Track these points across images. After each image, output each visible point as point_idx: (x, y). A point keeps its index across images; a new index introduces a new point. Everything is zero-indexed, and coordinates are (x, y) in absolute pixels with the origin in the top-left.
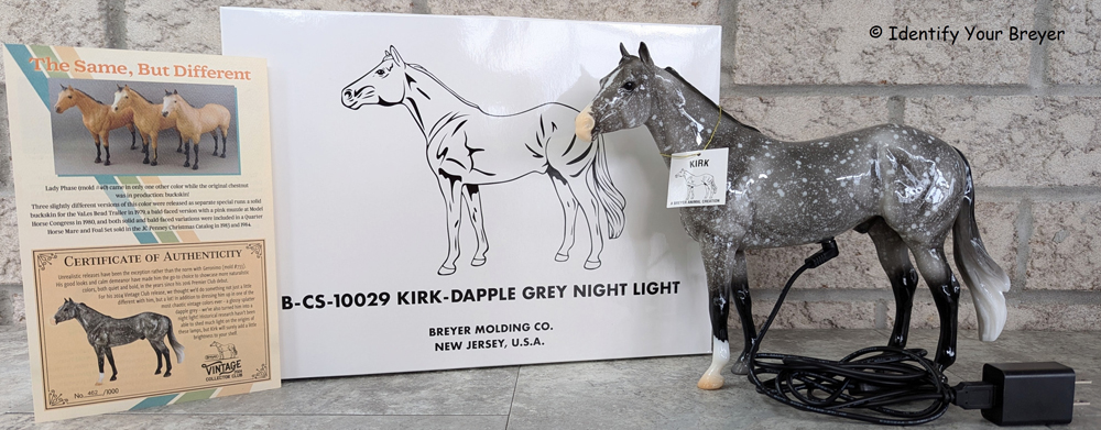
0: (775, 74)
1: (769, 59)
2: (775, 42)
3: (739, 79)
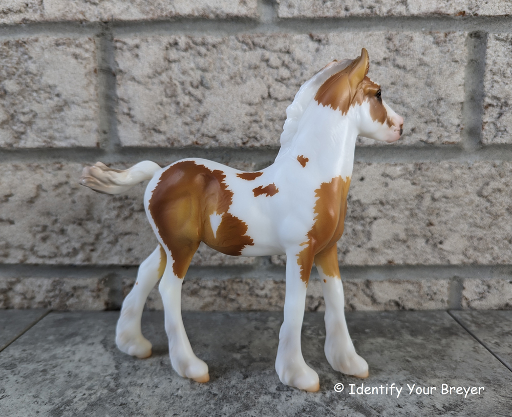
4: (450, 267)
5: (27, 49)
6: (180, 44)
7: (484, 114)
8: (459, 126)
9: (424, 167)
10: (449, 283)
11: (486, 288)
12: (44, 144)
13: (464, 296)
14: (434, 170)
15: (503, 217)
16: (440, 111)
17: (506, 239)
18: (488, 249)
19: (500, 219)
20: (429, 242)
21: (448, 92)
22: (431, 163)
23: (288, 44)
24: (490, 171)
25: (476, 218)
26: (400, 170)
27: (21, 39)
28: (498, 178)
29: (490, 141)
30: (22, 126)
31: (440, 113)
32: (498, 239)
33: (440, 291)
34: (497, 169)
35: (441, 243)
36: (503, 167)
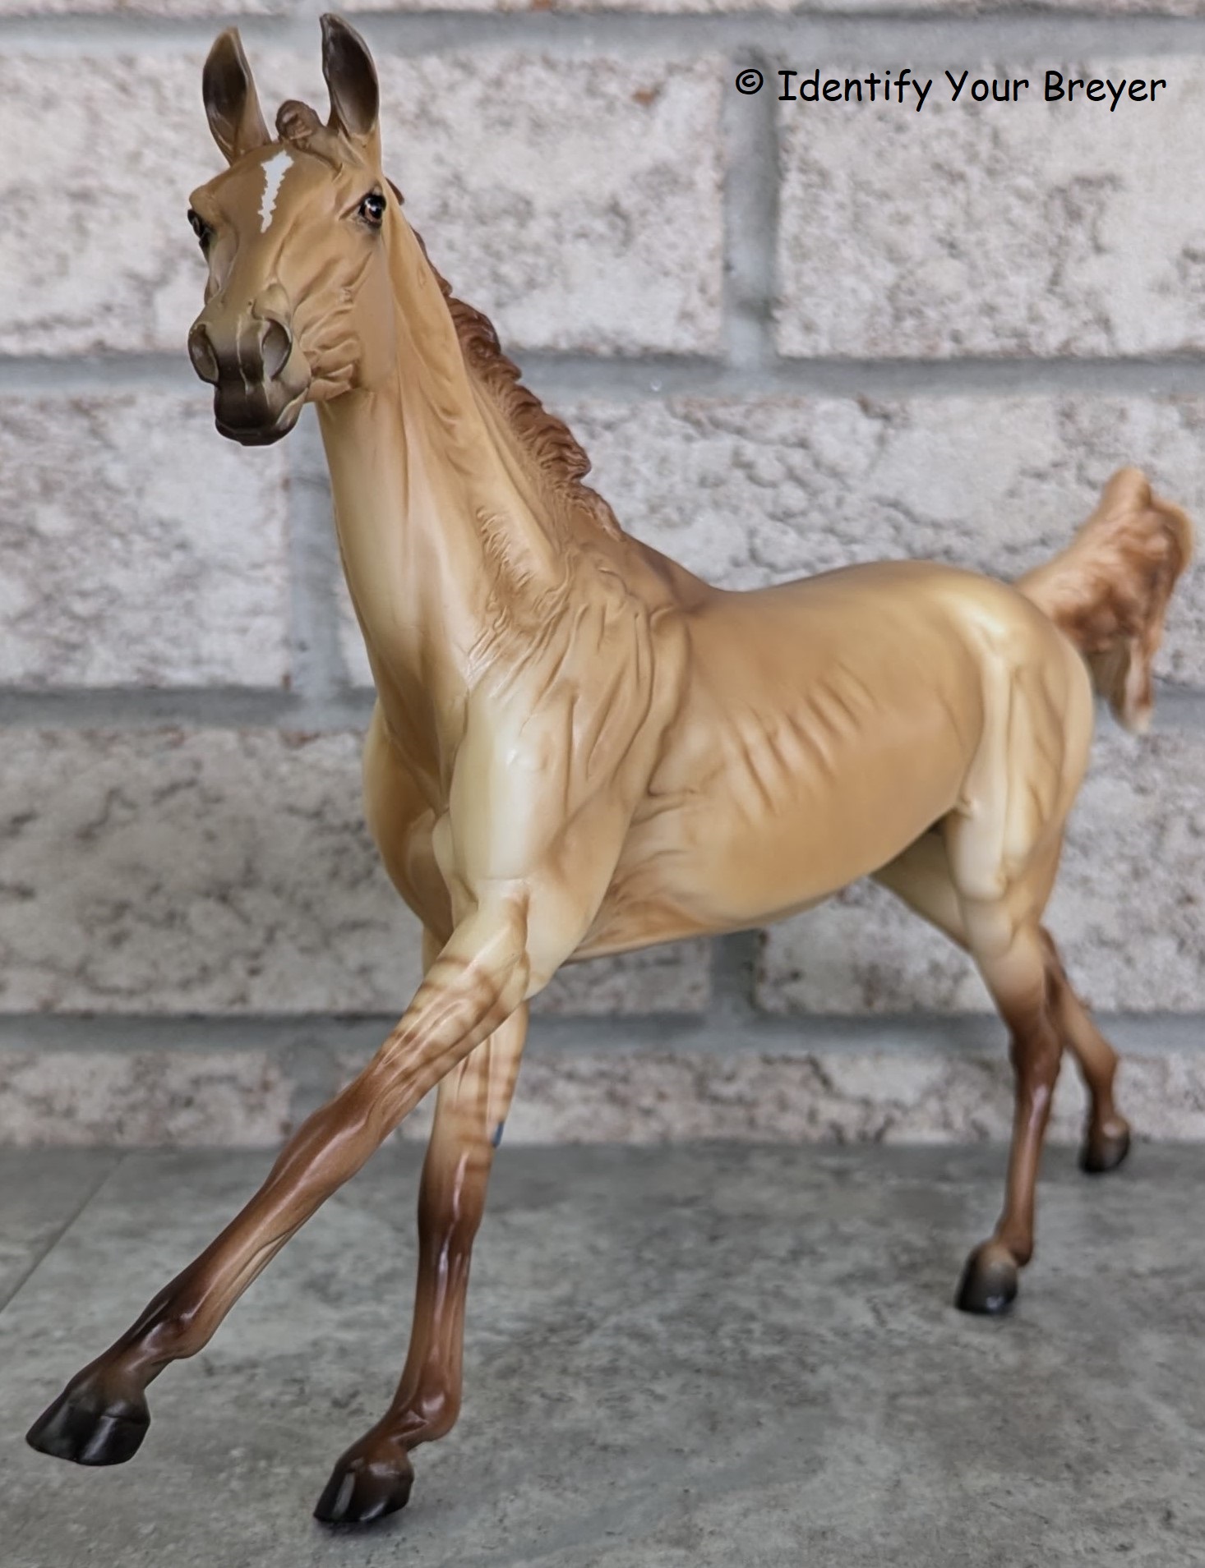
0: (909, 324)
1: (886, 274)
2: (903, 220)
3: (792, 341)
5: (103, 423)
9: (1166, 746)
12: (134, 678)
14: (1190, 753)
20: (1186, 949)
23: (801, 424)
27: (87, 394)
30: (74, 627)
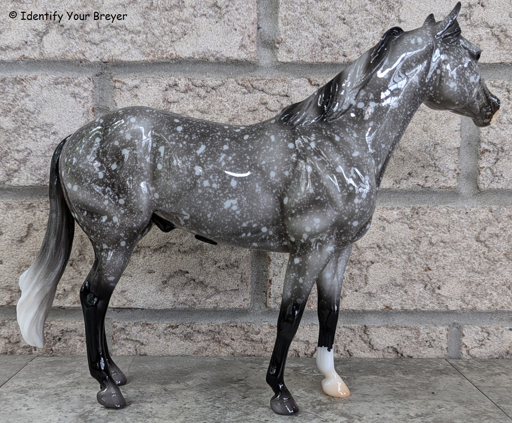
3: (283, 56)
4: (449, 312)
5: (25, 87)
6: (179, 85)
7: (481, 159)
8: (456, 170)
9: (421, 211)
10: (448, 330)
11: (486, 335)
13: (464, 344)
14: (431, 214)
15: (501, 262)
16: (437, 156)
17: (504, 285)
18: (487, 294)
19: (498, 265)
20: (427, 288)
21: (443, 137)
22: (428, 207)
23: (286, 88)
24: (487, 216)
25: (474, 263)
26: (397, 214)
27: (19, 76)
28: (496, 223)
29: (486, 186)
30: (15, 163)
31: (436, 158)
32: (496, 285)
33: (439, 338)
34: (494, 214)
35: (439, 288)
36: (501, 212)
